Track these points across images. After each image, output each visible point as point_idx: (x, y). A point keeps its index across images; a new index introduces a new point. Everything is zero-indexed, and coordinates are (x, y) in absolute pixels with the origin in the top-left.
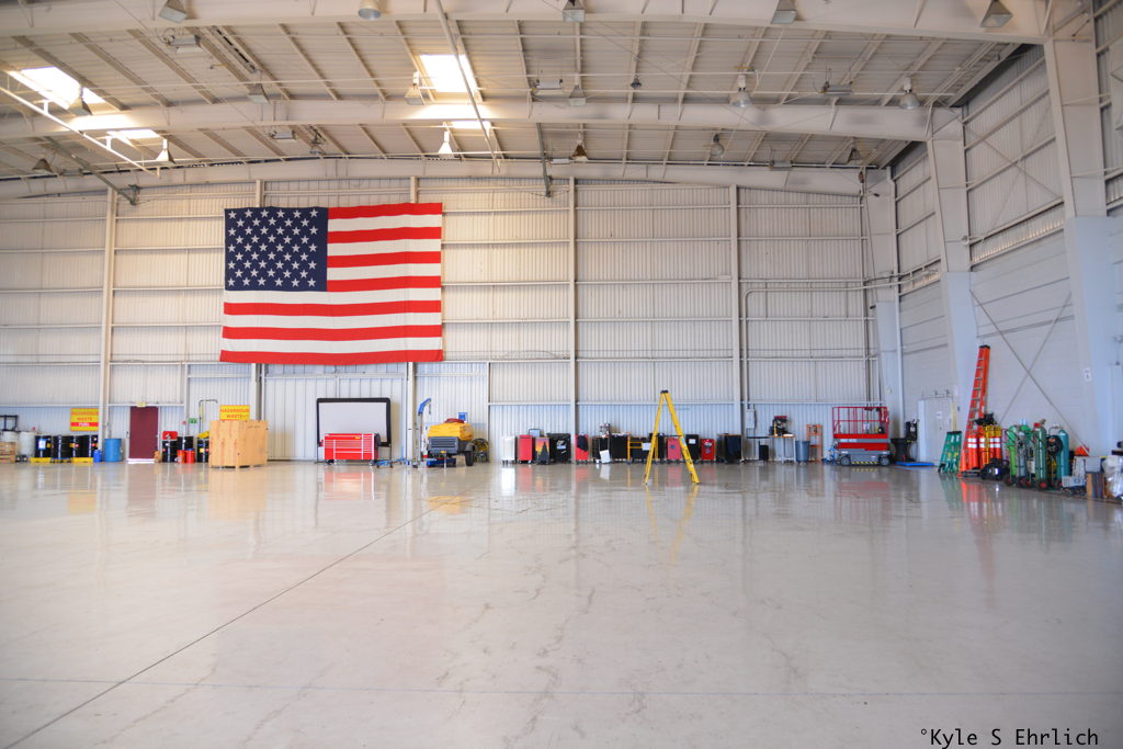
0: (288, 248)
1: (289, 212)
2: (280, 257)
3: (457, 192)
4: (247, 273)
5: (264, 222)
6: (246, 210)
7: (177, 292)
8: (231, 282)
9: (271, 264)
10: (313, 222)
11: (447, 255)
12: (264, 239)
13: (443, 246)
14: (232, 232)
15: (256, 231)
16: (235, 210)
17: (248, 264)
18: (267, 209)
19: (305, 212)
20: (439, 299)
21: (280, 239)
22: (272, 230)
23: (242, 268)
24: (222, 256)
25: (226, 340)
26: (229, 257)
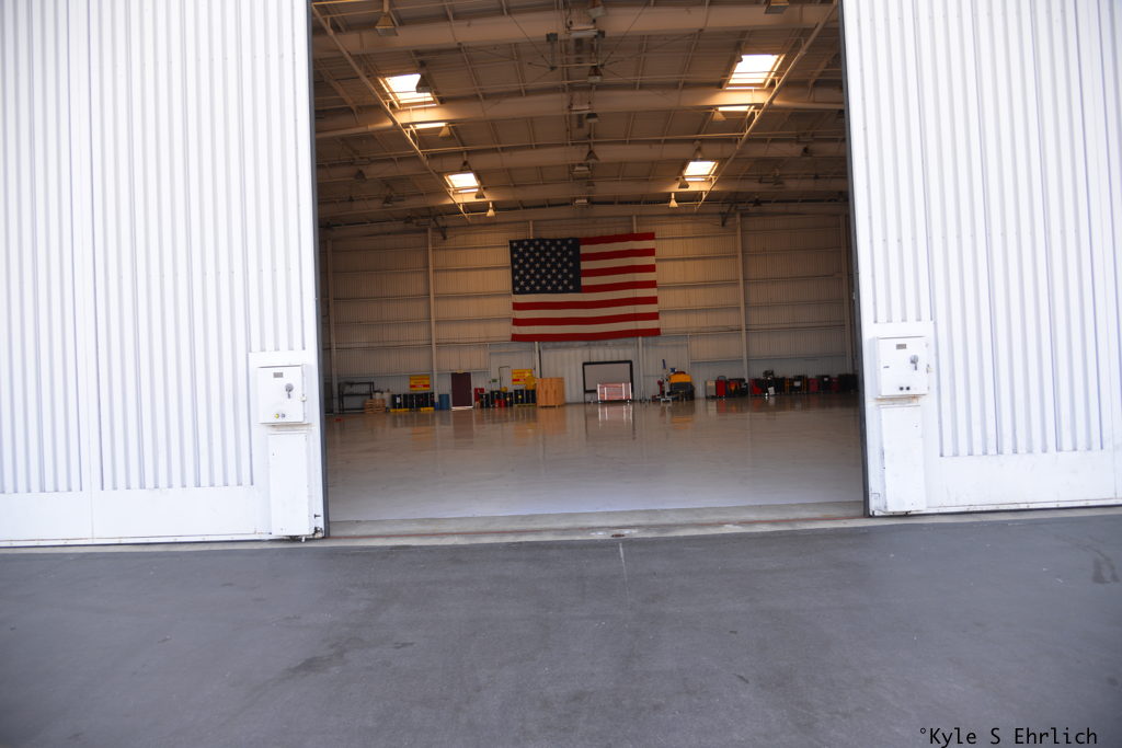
0: (554, 266)
1: (553, 241)
2: (549, 271)
3: (662, 224)
4: (527, 283)
5: (537, 249)
6: (523, 241)
7: (478, 296)
8: (517, 289)
9: (544, 277)
10: (569, 248)
11: (659, 266)
12: (537, 260)
13: (657, 260)
14: (516, 256)
15: (532, 254)
16: (516, 241)
17: (528, 277)
18: (539, 240)
19: (564, 241)
20: (655, 295)
21: (548, 260)
22: (543, 254)
23: (524, 279)
24: (510, 271)
25: (516, 327)
26: (514, 273)
